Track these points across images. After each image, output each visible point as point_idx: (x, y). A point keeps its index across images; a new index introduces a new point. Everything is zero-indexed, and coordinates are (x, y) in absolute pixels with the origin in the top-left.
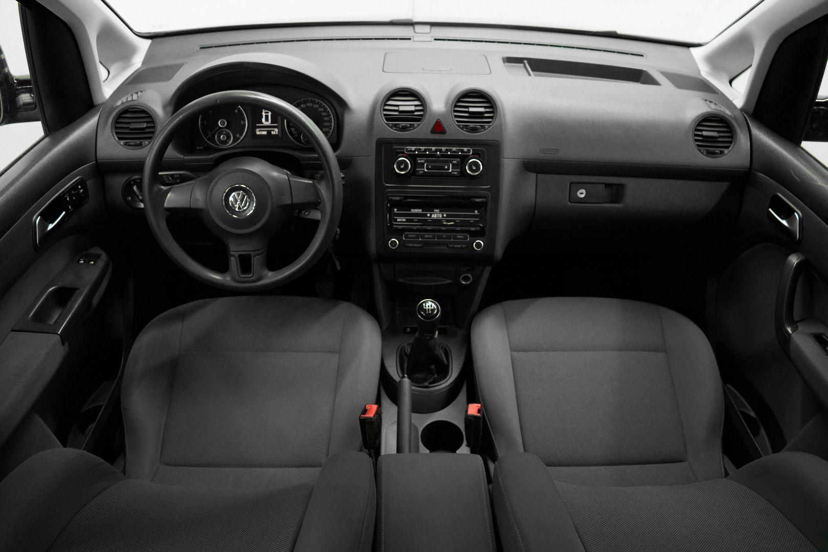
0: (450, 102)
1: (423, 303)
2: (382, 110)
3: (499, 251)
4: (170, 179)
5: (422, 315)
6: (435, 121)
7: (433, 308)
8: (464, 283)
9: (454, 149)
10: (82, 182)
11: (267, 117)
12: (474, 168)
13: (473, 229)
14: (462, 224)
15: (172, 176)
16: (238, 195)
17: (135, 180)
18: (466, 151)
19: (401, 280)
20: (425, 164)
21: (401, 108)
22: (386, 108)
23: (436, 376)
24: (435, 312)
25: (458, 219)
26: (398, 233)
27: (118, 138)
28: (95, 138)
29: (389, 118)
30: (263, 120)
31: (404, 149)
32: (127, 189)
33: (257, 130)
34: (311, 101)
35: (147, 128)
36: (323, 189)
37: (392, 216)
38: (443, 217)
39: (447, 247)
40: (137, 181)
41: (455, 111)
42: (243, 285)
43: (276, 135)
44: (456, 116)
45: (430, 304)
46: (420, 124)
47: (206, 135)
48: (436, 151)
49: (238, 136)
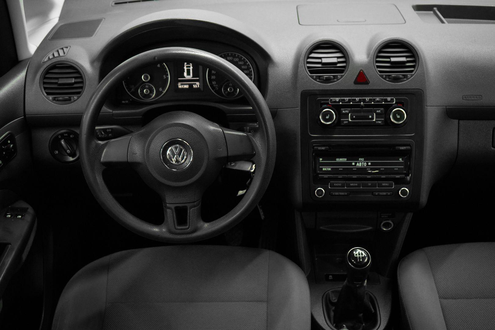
0: (372, 52)
1: (353, 251)
2: (305, 63)
3: (424, 198)
4: (103, 133)
5: (352, 263)
6: (358, 72)
7: (363, 256)
8: (385, 229)
9: (378, 99)
10: (11, 137)
11: (188, 71)
12: (398, 117)
13: (398, 176)
14: (386, 172)
15: (104, 130)
16: (176, 148)
17: (62, 135)
18: (389, 100)
19: (321, 228)
20: (350, 114)
21: (324, 61)
22: (309, 60)
23: (364, 324)
24: (366, 260)
25: (382, 168)
26: (323, 182)
27: (47, 93)
28: (23, 93)
29: (312, 71)
30: (185, 74)
31: (328, 100)
32: (55, 143)
33: (179, 84)
34: (232, 55)
35: (75, 83)
36: (258, 141)
37: (318, 166)
38: (367, 165)
39: (372, 194)
40: (65, 135)
41: (377, 62)
42: (179, 237)
43: (197, 88)
44: (378, 67)
45: (359, 252)
46: (344, 75)
47: (130, 90)
48: (360, 101)
49: (161, 89)
